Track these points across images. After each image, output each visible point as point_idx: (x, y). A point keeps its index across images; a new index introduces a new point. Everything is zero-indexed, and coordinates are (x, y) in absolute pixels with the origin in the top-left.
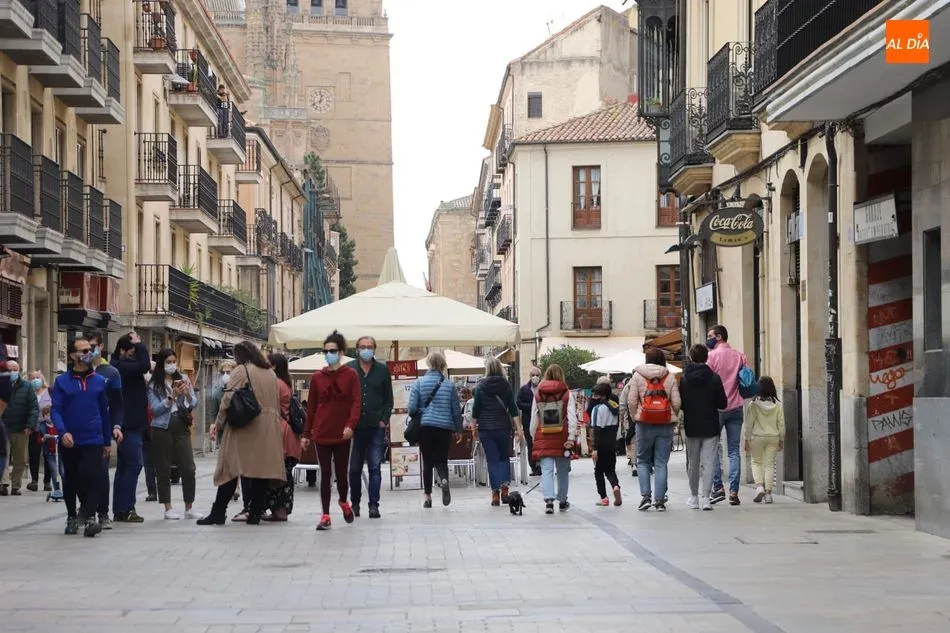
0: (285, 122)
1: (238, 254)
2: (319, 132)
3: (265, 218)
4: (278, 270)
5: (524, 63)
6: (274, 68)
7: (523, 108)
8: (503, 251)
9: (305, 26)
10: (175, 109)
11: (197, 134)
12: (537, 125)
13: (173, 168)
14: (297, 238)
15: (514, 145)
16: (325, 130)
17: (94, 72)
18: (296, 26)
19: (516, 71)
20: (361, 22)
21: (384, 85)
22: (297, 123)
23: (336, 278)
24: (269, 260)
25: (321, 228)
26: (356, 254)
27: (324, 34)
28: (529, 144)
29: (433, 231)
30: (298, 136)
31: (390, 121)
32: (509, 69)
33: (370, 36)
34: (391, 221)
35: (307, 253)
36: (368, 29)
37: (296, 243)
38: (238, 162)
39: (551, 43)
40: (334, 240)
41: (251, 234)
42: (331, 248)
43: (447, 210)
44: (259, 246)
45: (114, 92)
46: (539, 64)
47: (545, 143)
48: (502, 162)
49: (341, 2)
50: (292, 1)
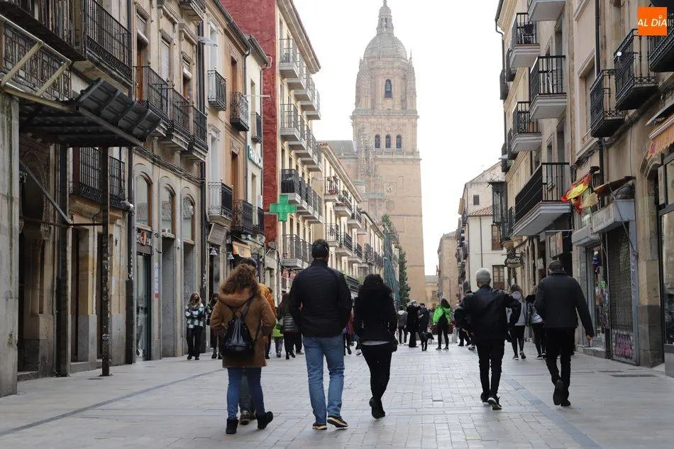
0: (374, 200)
1: (358, 263)
2: (390, 203)
3: (368, 247)
4: (374, 267)
5: (472, 183)
6: (370, 176)
7: (471, 201)
8: (465, 258)
9: (384, 156)
10: (336, 212)
11: (344, 220)
12: (477, 208)
13: (337, 235)
14: (381, 253)
15: (467, 217)
16: (393, 201)
17: (315, 209)
18: (379, 156)
19: (468, 186)
20: (408, 154)
21: (417, 182)
22: (380, 200)
23: (398, 269)
24: (370, 264)
25: (391, 248)
26: (406, 258)
27: (391, 160)
28: (473, 216)
29: (440, 247)
30: (380, 205)
31: (421, 197)
32: (465, 185)
33: (412, 160)
34: (422, 242)
35: (385, 260)
36: (410, 157)
37: (381, 255)
38: (358, 228)
39: (482, 175)
40: (396, 252)
41: (363, 255)
42: (395, 256)
43: (446, 237)
44: (367, 259)
45: (320, 214)
46: (477, 183)
47: (480, 216)
48: (464, 222)
49: (399, 145)
50: (378, 145)
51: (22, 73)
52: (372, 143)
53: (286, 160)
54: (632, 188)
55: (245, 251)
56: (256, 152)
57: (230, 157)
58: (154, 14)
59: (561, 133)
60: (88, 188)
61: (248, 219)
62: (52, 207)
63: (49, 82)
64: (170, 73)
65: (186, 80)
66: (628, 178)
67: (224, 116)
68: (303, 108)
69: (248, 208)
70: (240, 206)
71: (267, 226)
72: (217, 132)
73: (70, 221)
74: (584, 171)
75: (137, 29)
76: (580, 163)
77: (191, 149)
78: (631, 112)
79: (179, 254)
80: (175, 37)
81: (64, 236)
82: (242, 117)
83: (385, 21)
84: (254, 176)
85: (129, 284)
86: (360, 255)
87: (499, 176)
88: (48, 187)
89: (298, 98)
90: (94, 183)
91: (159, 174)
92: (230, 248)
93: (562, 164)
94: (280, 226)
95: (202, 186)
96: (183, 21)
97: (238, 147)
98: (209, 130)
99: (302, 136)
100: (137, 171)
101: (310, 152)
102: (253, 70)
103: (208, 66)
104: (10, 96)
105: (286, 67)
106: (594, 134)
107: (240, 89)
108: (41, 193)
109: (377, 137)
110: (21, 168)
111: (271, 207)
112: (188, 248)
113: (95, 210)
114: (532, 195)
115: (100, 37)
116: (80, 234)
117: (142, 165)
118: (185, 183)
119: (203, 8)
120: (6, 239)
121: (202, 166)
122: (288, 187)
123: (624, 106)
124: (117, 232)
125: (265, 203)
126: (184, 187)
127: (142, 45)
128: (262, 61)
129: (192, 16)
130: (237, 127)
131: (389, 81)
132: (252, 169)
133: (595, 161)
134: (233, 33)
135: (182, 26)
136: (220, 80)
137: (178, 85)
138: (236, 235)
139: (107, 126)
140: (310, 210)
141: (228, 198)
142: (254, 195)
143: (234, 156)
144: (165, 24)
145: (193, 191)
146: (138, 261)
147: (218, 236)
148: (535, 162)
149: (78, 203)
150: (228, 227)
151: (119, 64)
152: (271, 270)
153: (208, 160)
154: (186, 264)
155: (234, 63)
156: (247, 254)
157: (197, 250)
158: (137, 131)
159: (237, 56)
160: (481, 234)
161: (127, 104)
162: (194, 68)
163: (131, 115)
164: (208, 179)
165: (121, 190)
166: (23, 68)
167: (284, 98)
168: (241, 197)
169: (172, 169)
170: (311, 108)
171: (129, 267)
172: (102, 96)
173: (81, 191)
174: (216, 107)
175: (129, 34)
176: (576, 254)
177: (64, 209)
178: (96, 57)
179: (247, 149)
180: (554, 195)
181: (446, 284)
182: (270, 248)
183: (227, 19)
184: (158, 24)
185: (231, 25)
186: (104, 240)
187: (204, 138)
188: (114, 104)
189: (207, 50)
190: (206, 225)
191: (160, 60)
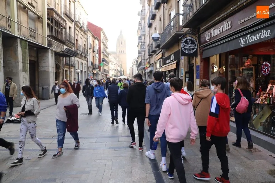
6: (118, 57)
16: (122, 61)
18: (120, 54)
27: (122, 54)
48: (133, 65)
49: (123, 52)
50: (120, 52)
51: (55, 46)
52: (119, 52)
53: (102, 56)
54: (153, 65)
55: (95, 72)
56: (97, 55)
57: (93, 57)
58: (79, 34)
59: (145, 54)
60: (67, 64)
61: (96, 66)
62: (61, 68)
63: (60, 47)
64: (82, 44)
65: (85, 45)
66: (152, 63)
67: (92, 50)
68: (106, 47)
69: (96, 65)
70: (94, 65)
71: (99, 67)
72: (90, 53)
73: (64, 69)
74: (147, 61)
75: (76, 38)
76: (147, 59)
77: (85, 56)
78: (157, 49)
79: (83, 73)
80: (83, 38)
81: (63, 72)
82: (94, 50)
83: (121, 32)
84: (97, 60)
85: (75, 78)
86: (116, 71)
87: (137, 60)
88: (60, 64)
89: (105, 46)
90: (69, 63)
91: (80, 61)
92: (92, 71)
93: (145, 59)
94: (102, 67)
95: (87, 62)
96: (84, 35)
97: (94, 55)
98: (89, 53)
99: (105, 52)
100: (76, 60)
101: (107, 55)
102: (97, 42)
103: (88, 42)
104: (53, 51)
105: (103, 41)
106: (149, 56)
107: (94, 46)
108: (59, 65)
109: (120, 51)
110: (55, 61)
111: (100, 64)
112: (85, 72)
113: (69, 67)
114: (140, 64)
115: (70, 39)
116: (66, 71)
117: (77, 59)
118: (85, 61)
119: (88, 33)
120: (53, 74)
121: (88, 58)
122: (103, 61)
123: (156, 47)
124: (73, 70)
125: (99, 63)
126: (84, 62)
127: (77, 40)
128: (98, 40)
129: (86, 34)
130: (94, 51)
131: (122, 42)
132: (96, 58)
133: (149, 60)
134: (93, 36)
135: (84, 36)
136: (91, 45)
137: (83, 46)
138: (94, 69)
139: (69, 55)
140: (107, 64)
141: (92, 64)
142: (97, 62)
143: (93, 56)
144: (81, 35)
145: (86, 62)
146: (77, 75)
147: (91, 69)
148: (141, 58)
149: (66, 66)
150: (92, 68)
151: (73, 43)
152: (100, 74)
153: (89, 57)
154: (85, 74)
155: (93, 41)
156: (96, 72)
157: (87, 72)
158: (74, 55)
159: (94, 40)
160: (135, 69)
161: (72, 51)
162: (86, 43)
163: (73, 53)
164: (89, 60)
165: (73, 63)
166: (56, 46)
167: (102, 47)
168: (94, 63)
169: (82, 59)
170: (107, 47)
171: (75, 76)
172: (68, 50)
173: (66, 64)
174: (90, 49)
175: (75, 38)
176: (146, 74)
177: (63, 67)
178: (69, 42)
179: (96, 55)
180: (144, 64)
181: (130, 75)
182: (100, 71)
183: (92, 34)
184: (80, 36)
185: (93, 35)
186: (71, 72)
187: (88, 54)
188: (70, 51)
189: (88, 40)
190: (88, 68)
191: (80, 42)
